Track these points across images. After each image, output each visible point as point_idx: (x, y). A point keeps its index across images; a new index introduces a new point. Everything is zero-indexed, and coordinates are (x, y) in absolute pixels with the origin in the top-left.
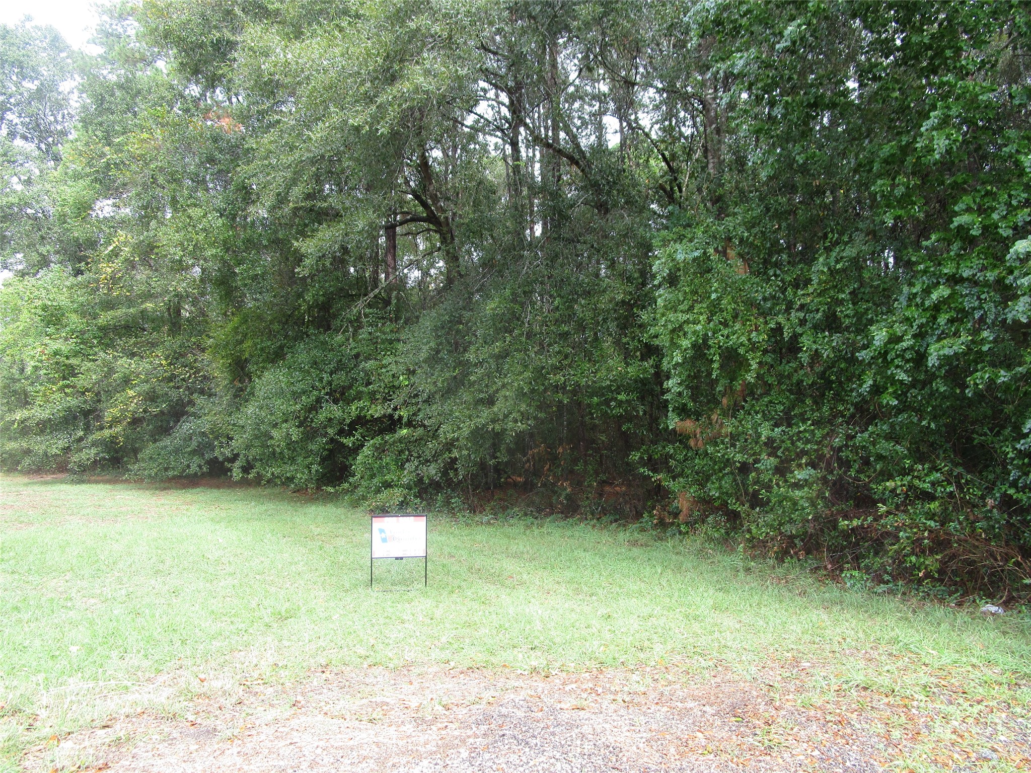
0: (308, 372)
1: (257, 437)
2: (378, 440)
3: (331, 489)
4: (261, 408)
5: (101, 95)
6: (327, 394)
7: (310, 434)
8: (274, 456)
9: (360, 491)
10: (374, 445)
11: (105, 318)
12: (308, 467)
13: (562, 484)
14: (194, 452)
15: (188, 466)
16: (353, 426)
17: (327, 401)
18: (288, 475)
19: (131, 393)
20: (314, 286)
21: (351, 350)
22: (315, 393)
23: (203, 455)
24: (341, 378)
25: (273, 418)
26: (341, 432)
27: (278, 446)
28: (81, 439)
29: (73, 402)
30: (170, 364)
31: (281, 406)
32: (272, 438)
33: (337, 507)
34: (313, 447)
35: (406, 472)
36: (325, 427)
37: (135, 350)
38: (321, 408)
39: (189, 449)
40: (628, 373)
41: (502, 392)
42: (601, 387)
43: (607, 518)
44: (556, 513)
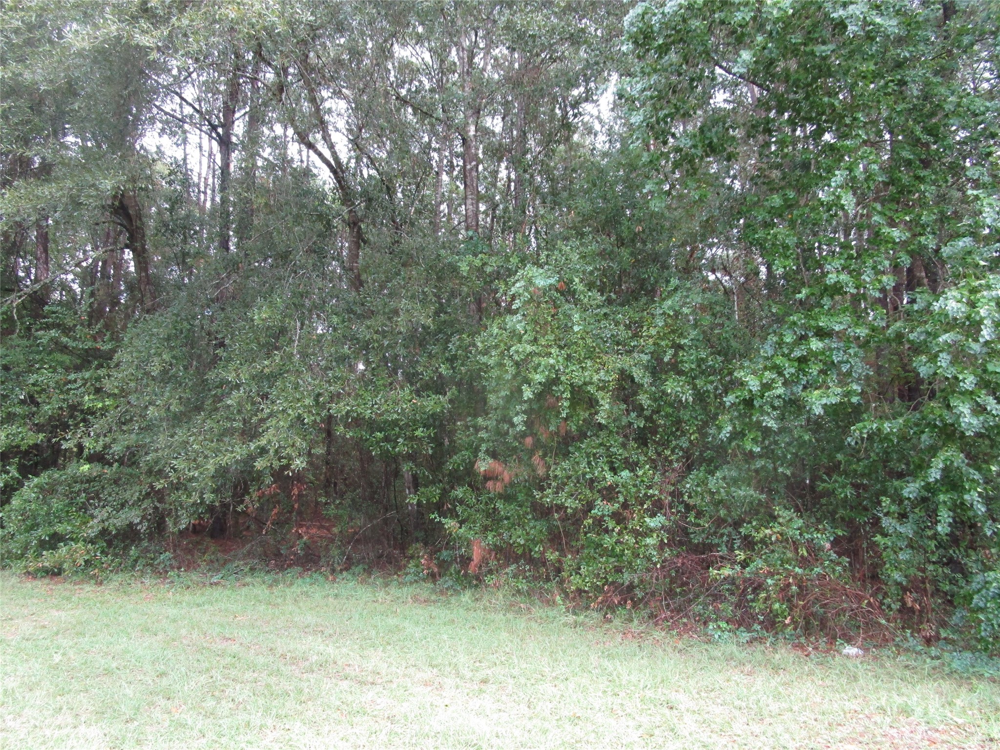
2: (43, 478)
10: (37, 485)
13: (297, 531)
40: (424, 407)
41: (272, 422)
42: (386, 421)
43: (358, 569)
44: (290, 566)
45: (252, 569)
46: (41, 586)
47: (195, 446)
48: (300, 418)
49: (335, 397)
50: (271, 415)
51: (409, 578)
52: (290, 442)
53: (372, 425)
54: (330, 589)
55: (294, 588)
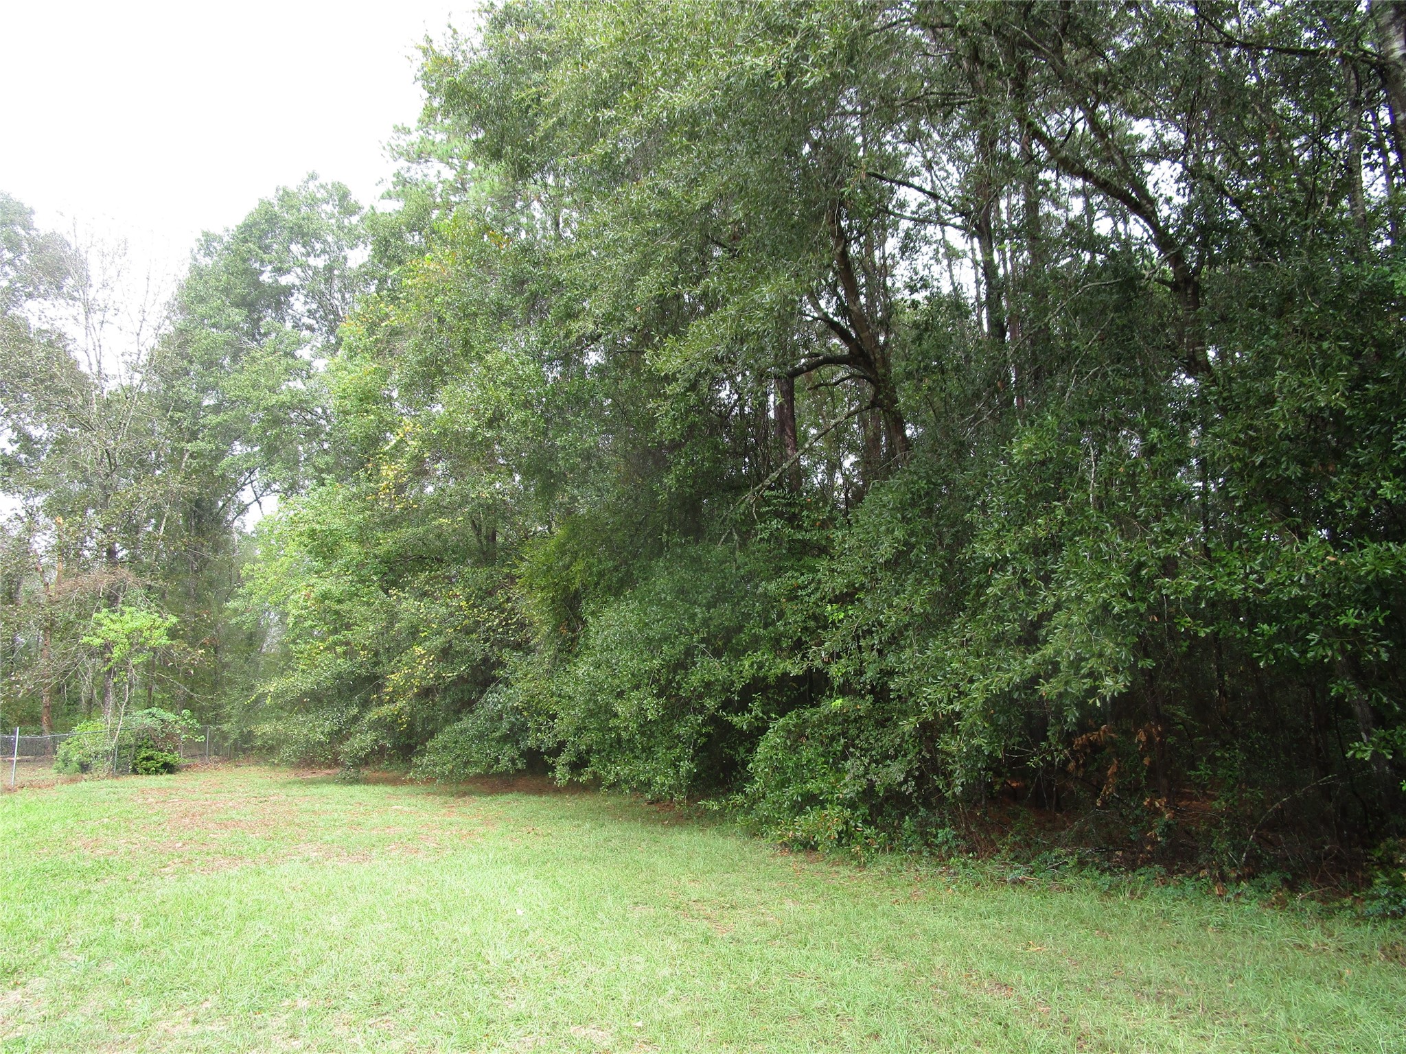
0: (671, 606)
1: (591, 714)
2: (791, 719)
3: (713, 805)
4: (598, 666)
5: (385, 239)
6: (703, 640)
7: (677, 707)
8: (618, 746)
9: (764, 808)
10: (783, 728)
11: (387, 542)
12: (675, 765)
13: (1151, 804)
14: (505, 739)
15: (497, 760)
16: (747, 693)
17: (703, 653)
18: (642, 778)
19: (419, 650)
20: (679, 463)
21: (738, 568)
22: (683, 639)
23: (517, 742)
24: (724, 614)
25: (617, 681)
26: (726, 705)
27: (626, 728)
28: (355, 719)
29: (344, 665)
30: (474, 606)
31: (628, 662)
32: (616, 716)
33: (725, 836)
34: (681, 730)
35: (847, 778)
36: (700, 697)
37: (427, 587)
38: (694, 664)
39: (497, 734)
40: (1355, 568)
41: (1061, 617)
42: (1277, 603)
43: (1268, 879)
44: (1147, 862)
45: (1082, 863)
46: (794, 861)
47: (955, 665)
48: (1106, 607)
49: (1169, 567)
50: (1058, 606)
51: (1376, 906)
52: (1096, 649)
53: (1254, 612)
54: (1213, 911)
55: (1146, 903)
